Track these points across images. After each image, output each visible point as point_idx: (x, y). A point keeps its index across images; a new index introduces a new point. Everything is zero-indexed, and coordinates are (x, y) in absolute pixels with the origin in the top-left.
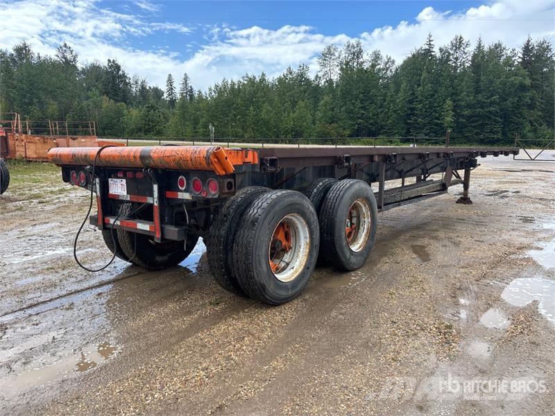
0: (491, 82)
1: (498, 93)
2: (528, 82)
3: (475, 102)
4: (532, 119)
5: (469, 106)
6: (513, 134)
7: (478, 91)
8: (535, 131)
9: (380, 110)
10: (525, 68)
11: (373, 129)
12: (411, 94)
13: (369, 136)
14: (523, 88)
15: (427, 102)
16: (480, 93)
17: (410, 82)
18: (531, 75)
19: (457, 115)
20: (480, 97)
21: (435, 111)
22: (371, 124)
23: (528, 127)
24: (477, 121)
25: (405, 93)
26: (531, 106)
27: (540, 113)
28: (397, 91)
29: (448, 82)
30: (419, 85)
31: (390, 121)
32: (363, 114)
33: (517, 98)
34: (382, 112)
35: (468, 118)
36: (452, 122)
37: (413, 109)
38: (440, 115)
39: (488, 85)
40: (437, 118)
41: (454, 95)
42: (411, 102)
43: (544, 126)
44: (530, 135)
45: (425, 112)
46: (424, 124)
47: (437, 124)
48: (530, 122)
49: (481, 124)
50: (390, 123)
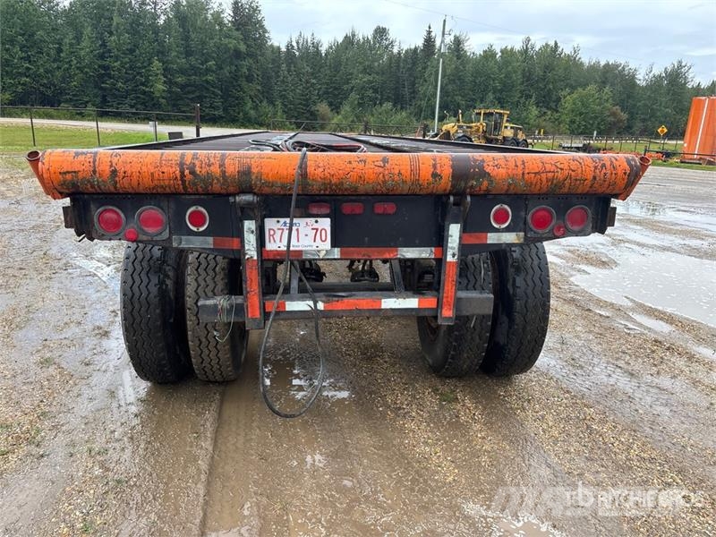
0: (204, 43)
1: (213, 58)
2: (243, 47)
3: (188, 66)
4: (252, 94)
5: (182, 72)
6: (234, 111)
7: (188, 53)
8: (256, 108)
9: (55, 65)
10: (237, 30)
11: (49, 93)
12: (101, 45)
13: (43, 103)
14: (238, 54)
15: (127, 60)
16: (191, 55)
17: (95, 27)
18: (246, 39)
19: (169, 83)
20: (192, 59)
21: (138, 73)
22: (44, 85)
23: (249, 105)
24: (193, 92)
25: (92, 42)
26: (249, 79)
27: (259, 88)
28: (78, 38)
29: (151, 35)
30: (111, 33)
31: (75, 83)
32: (28, 69)
33: (234, 68)
34: (59, 68)
35: (182, 87)
36: (164, 91)
37: (106, 68)
38: (147, 80)
39: (200, 47)
40: (143, 84)
41: (162, 53)
42: (102, 57)
43: (265, 103)
44: (252, 113)
45: (126, 73)
46: (127, 91)
47: (144, 93)
48: (251, 97)
50: (76, 87)
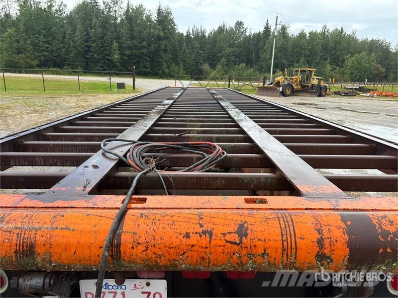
0: (141, 32)
1: (145, 40)
2: (162, 34)
3: (132, 45)
4: (166, 59)
5: (129, 48)
6: (157, 69)
7: (132, 38)
8: (169, 67)
9: (62, 45)
10: (159, 25)
11: (58, 60)
12: (86, 35)
13: (55, 67)
14: (159, 38)
15: (100, 42)
16: (134, 39)
17: (83, 24)
18: (164, 29)
19: (122, 54)
20: (135, 42)
21: (106, 49)
22: (56, 56)
23: (165, 65)
24: (134, 59)
25: (82, 33)
26: (165, 51)
27: (170, 56)
28: (74, 31)
29: (112, 28)
30: (91, 28)
31: (72, 55)
32: (47, 47)
33: (157, 45)
34: (64, 47)
35: (129, 56)
36: (119, 58)
37: (88, 47)
38: (110, 53)
39: (139, 34)
40: (108, 55)
41: (118, 38)
42: (86, 41)
43: (174, 65)
44: (167, 70)
45: (99, 49)
46: (99, 59)
47: (108, 60)
48: (166, 62)
49: (137, 61)
50: (72, 57)
